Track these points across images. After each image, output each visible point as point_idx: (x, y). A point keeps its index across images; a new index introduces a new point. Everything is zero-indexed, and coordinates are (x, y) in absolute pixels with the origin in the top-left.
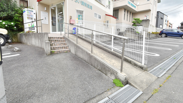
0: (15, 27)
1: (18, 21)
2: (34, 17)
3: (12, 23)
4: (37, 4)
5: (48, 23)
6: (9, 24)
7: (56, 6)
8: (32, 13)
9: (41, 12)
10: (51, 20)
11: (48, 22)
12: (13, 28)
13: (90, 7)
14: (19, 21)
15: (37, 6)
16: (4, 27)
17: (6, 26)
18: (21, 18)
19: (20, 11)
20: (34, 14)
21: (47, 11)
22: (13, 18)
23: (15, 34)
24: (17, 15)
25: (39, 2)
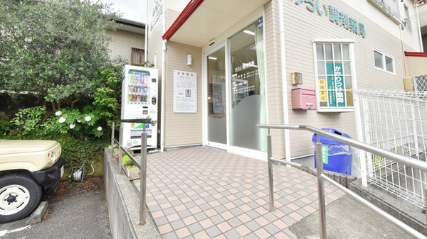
0: (100, 129)
1: (106, 108)
2: (152, 92)
3: (88, 118)
4: (164, 48)
5: (194, 110)
6: (79, 121)
7: (225, 44)
8: (147, 80)
9: (175, 72)
10: (205, 98)
11: (195, 104)
12: (94, 130)
13: (358, 29)
14: (110, 110)
15: (163, 53)
16: (66, 129)
17: (72, 127)
18: (114, 100)
19: (113, 76)
20: (154, 80)
21: (195, 67)
22: (93, 100)
23: (100, 148)
24: (100, 92)
25: (168, 39)
